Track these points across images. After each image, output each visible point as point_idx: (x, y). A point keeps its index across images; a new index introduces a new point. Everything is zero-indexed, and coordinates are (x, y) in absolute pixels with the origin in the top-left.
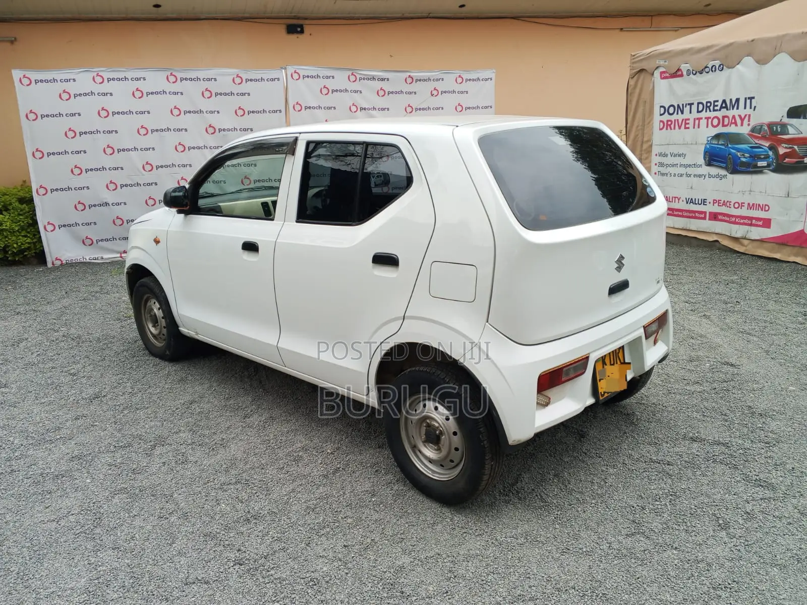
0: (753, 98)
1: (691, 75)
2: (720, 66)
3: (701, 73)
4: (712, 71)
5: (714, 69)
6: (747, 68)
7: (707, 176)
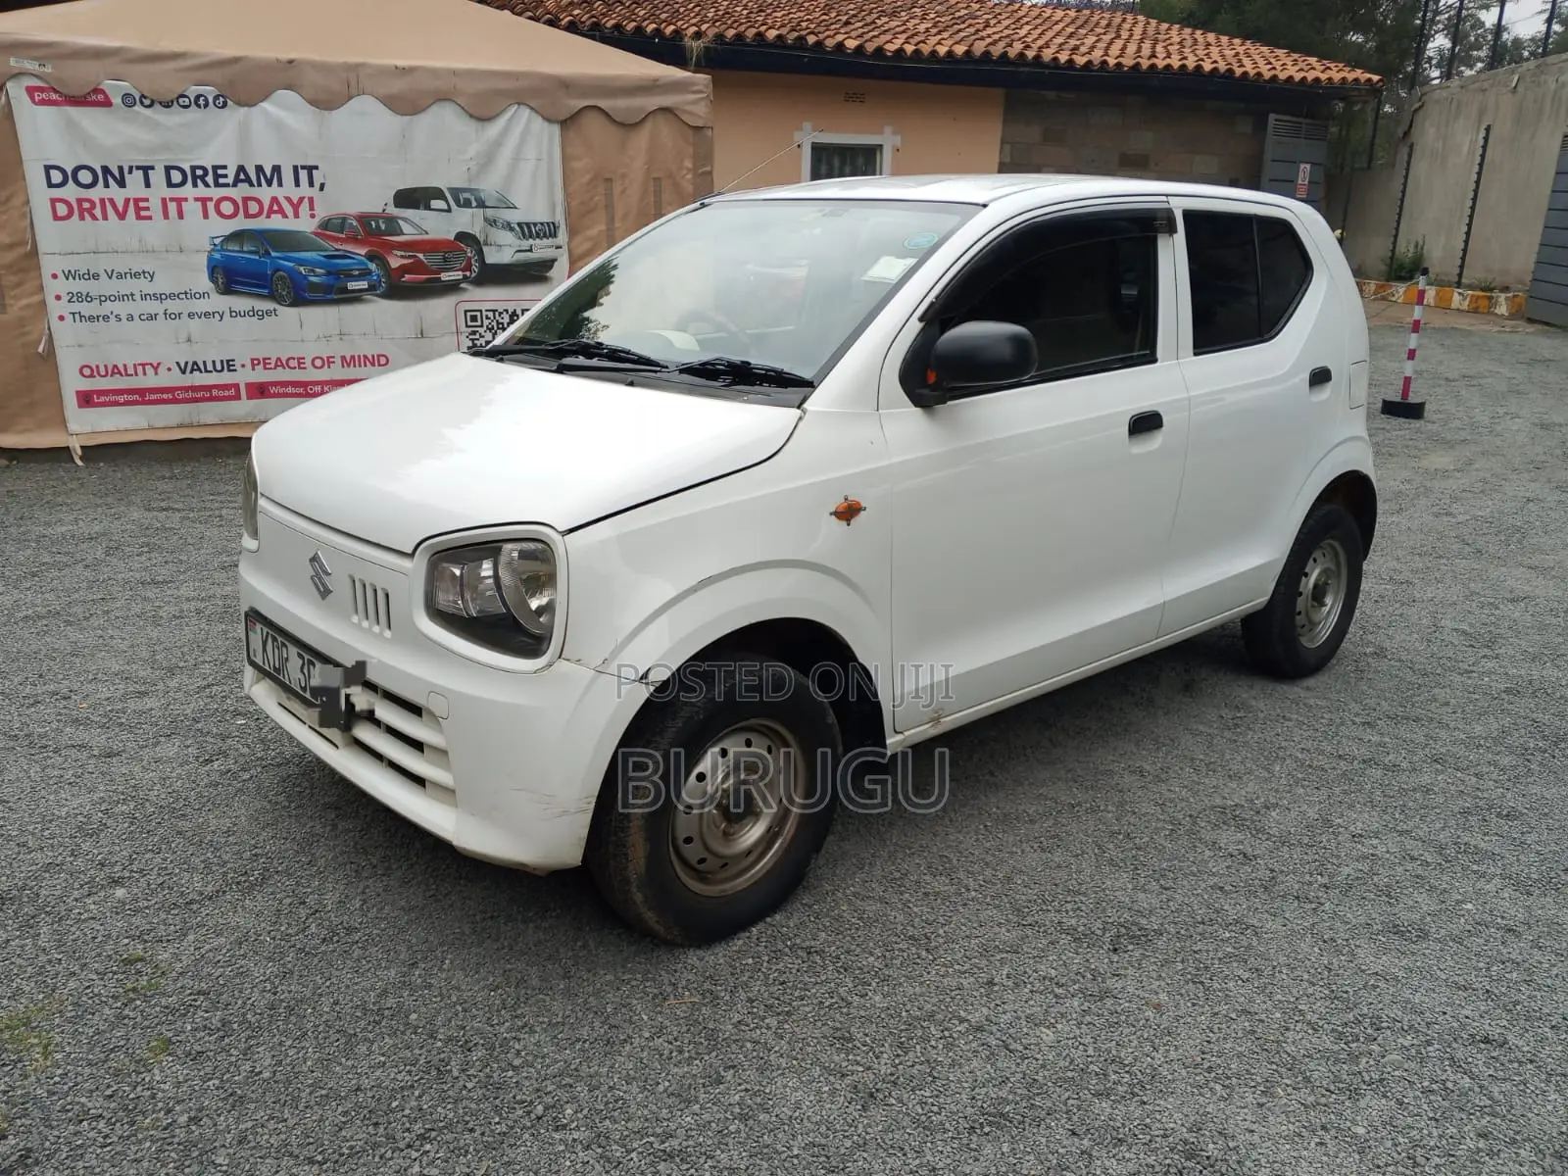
0: (316, 168)
1: (138, 108)
2: (216, 98)
3: (167, 105)
4: (199, 106)
5: (201, 101)
6: (285, 111)
7: (227, 314)
